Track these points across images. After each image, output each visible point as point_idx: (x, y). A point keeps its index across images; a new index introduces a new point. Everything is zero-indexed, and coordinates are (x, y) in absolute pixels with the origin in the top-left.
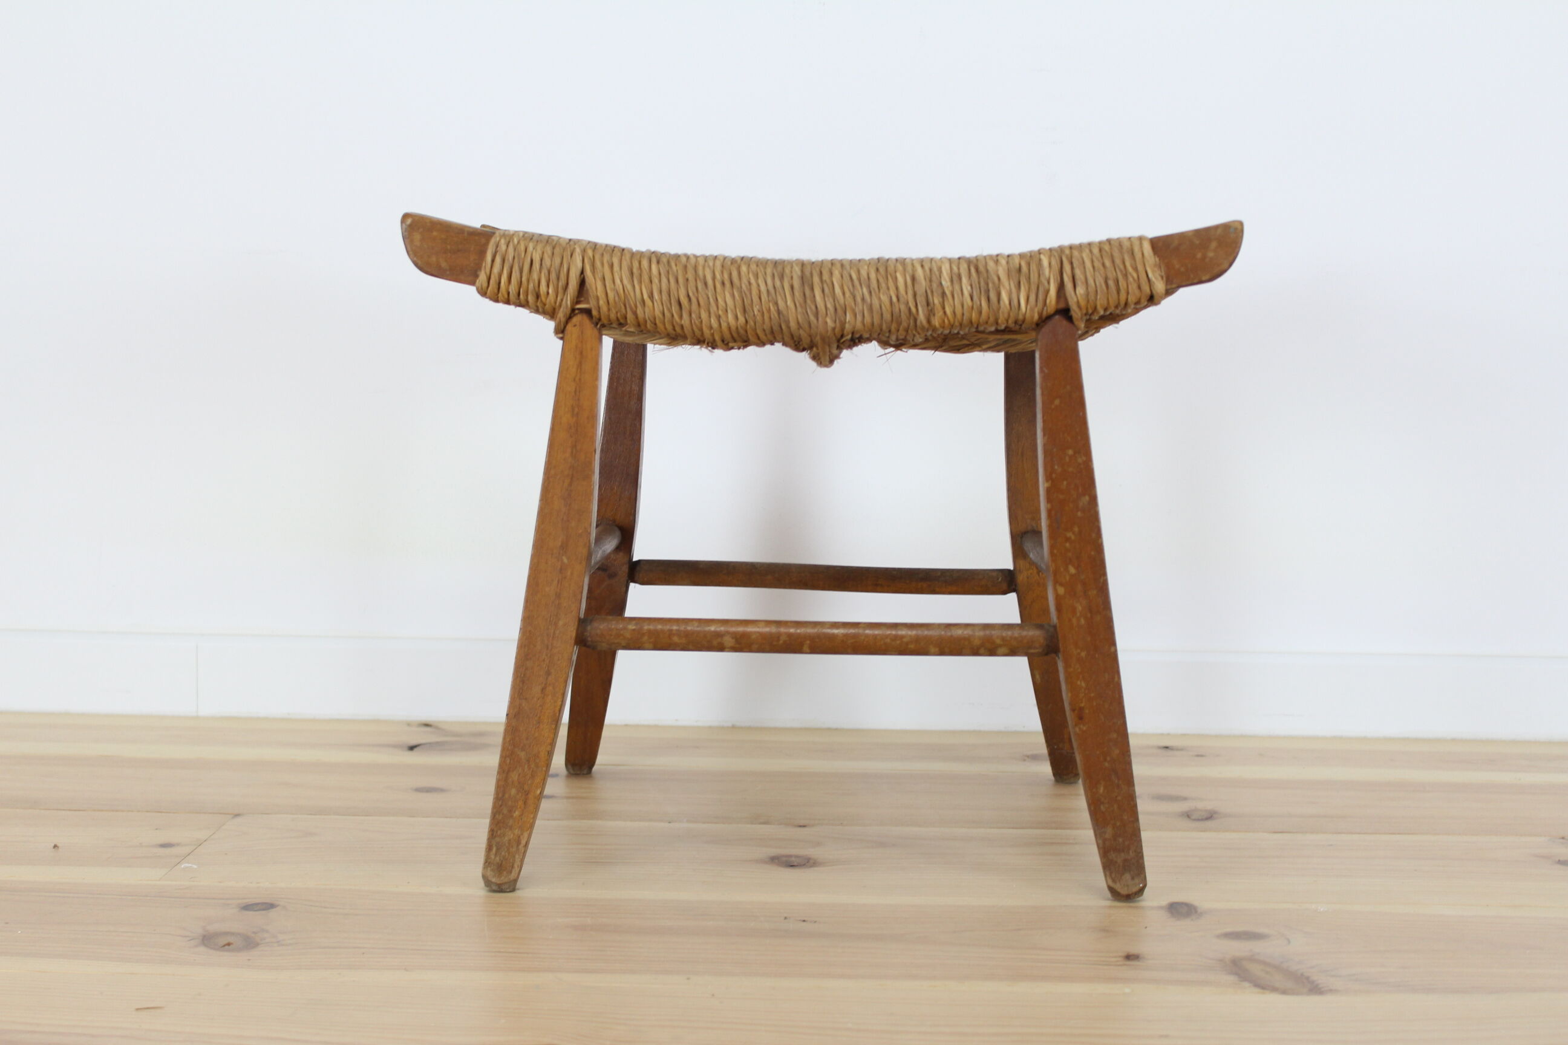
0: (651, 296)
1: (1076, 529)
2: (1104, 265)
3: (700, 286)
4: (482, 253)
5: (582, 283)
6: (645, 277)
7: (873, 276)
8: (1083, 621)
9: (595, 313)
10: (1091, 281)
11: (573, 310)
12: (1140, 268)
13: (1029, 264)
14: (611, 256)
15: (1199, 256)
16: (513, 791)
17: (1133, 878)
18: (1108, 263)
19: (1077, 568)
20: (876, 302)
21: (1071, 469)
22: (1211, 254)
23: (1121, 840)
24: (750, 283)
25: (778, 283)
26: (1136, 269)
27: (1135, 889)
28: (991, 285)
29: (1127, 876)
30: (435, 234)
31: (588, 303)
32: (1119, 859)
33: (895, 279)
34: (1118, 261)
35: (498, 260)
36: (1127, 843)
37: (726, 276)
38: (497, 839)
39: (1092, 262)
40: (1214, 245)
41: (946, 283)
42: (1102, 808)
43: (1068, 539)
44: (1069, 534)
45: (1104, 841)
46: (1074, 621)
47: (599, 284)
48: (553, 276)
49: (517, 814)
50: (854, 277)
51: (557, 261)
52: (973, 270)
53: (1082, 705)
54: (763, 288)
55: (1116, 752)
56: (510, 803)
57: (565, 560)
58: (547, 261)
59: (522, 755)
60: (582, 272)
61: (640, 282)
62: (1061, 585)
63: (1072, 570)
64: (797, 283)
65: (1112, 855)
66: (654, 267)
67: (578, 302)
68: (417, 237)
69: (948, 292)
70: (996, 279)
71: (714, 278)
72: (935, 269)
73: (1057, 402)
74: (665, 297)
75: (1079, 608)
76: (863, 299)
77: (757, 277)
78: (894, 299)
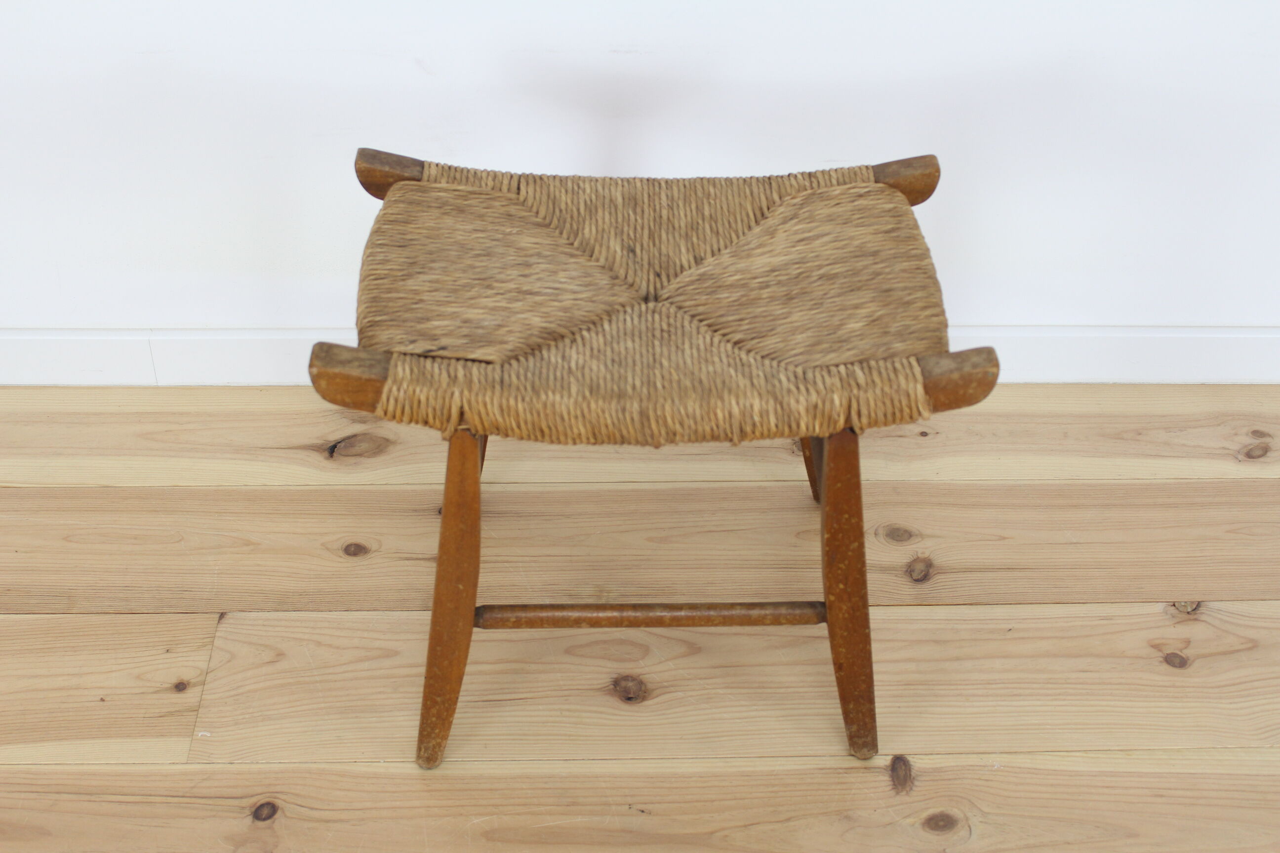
0: (519, 427)
1: (846, 562)
2: (884, 403)
3: (558, 419)
4: (379, 392)
5: (462, 414)
6: (513, 413)
7: (698, 412)
8: (846, 615)
9: (473, 432)
10: (873, 415)
11: (456, 430)
12: (913, 405)
13: (824, 403)
14: (484, 395)
15: (961, 392)
16: (434, 719)
17: (869, 751)
18: (888, 403)
19: (845, 585)
20: (700, 429)
21: (846, 527)
22: (971, 391)
23: (862, 732)
24: (598, 416)
25: (621, 416)
26: (910, 408)
27: (869, 756)
28: (792, 419)
29: (865, 750)
30: (338, 380)
31: (467, 423)
32: (860, 741)
33: (716, 415)
34: (897, 403)
35: (392, 401)
36: (866, 733)
37: (579, 413)
38: (425, 745)
39: (875, 401)
40: (974, 385)
41: (757, 418)
42: (851, 715)
43: (840, 568)
44: (842, 566)
45: (851, 733)
46: (841, 615)
47: (476, 418)
48: (438, 413)
49: (437, 731)
50: (683, 412)
51: (440, 401)
52: (779, 407)
53: (841, 661)
54: (609, 422)
55: (864, 686)
56: (432, 725)
57: (461, 587)
58: (432, 401)
59: (439, 699)
60: (462, 407)
61: (509, 415)
62: (833, 594)
63: (841, 586)
64: (636, 417)
65: (855, 739)
66: (520, 406)
67: (460, 424)
68: (323, 383)
69: (758, 424)
70: (797, 415)
71: (569, 413)
72: (748, 405)
73: (839, 485)
74: (530, 426)
75: (845, 608)
76: (690, 427)
77: (603, 412)
78: (715, 428)
